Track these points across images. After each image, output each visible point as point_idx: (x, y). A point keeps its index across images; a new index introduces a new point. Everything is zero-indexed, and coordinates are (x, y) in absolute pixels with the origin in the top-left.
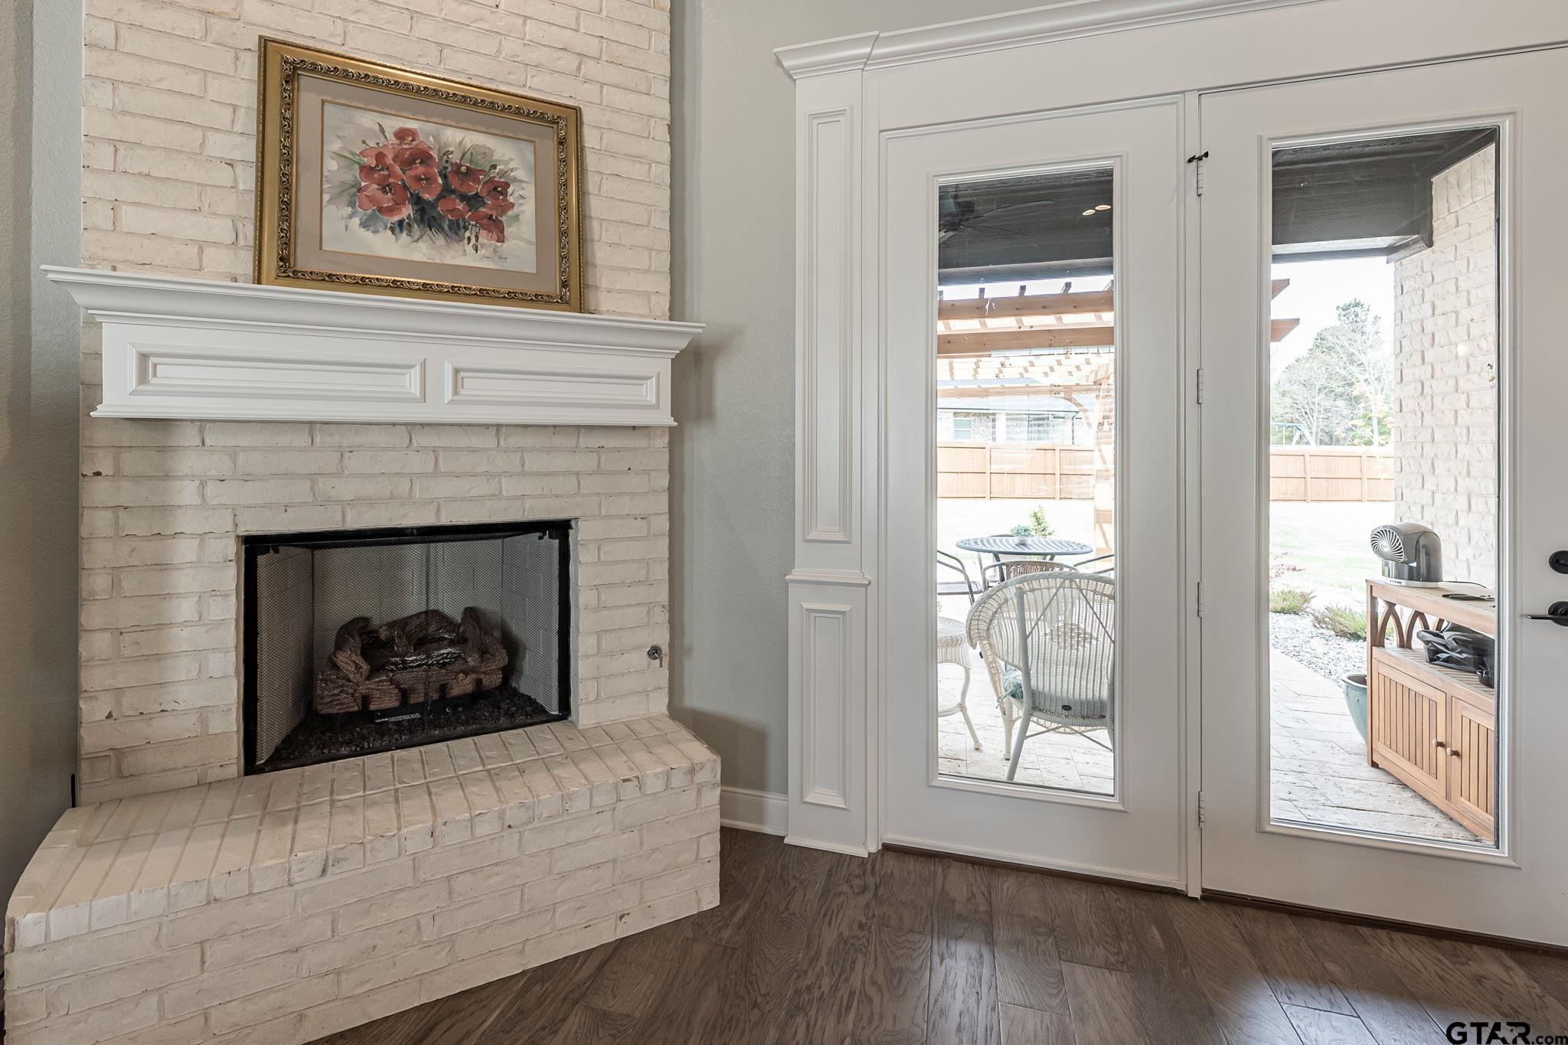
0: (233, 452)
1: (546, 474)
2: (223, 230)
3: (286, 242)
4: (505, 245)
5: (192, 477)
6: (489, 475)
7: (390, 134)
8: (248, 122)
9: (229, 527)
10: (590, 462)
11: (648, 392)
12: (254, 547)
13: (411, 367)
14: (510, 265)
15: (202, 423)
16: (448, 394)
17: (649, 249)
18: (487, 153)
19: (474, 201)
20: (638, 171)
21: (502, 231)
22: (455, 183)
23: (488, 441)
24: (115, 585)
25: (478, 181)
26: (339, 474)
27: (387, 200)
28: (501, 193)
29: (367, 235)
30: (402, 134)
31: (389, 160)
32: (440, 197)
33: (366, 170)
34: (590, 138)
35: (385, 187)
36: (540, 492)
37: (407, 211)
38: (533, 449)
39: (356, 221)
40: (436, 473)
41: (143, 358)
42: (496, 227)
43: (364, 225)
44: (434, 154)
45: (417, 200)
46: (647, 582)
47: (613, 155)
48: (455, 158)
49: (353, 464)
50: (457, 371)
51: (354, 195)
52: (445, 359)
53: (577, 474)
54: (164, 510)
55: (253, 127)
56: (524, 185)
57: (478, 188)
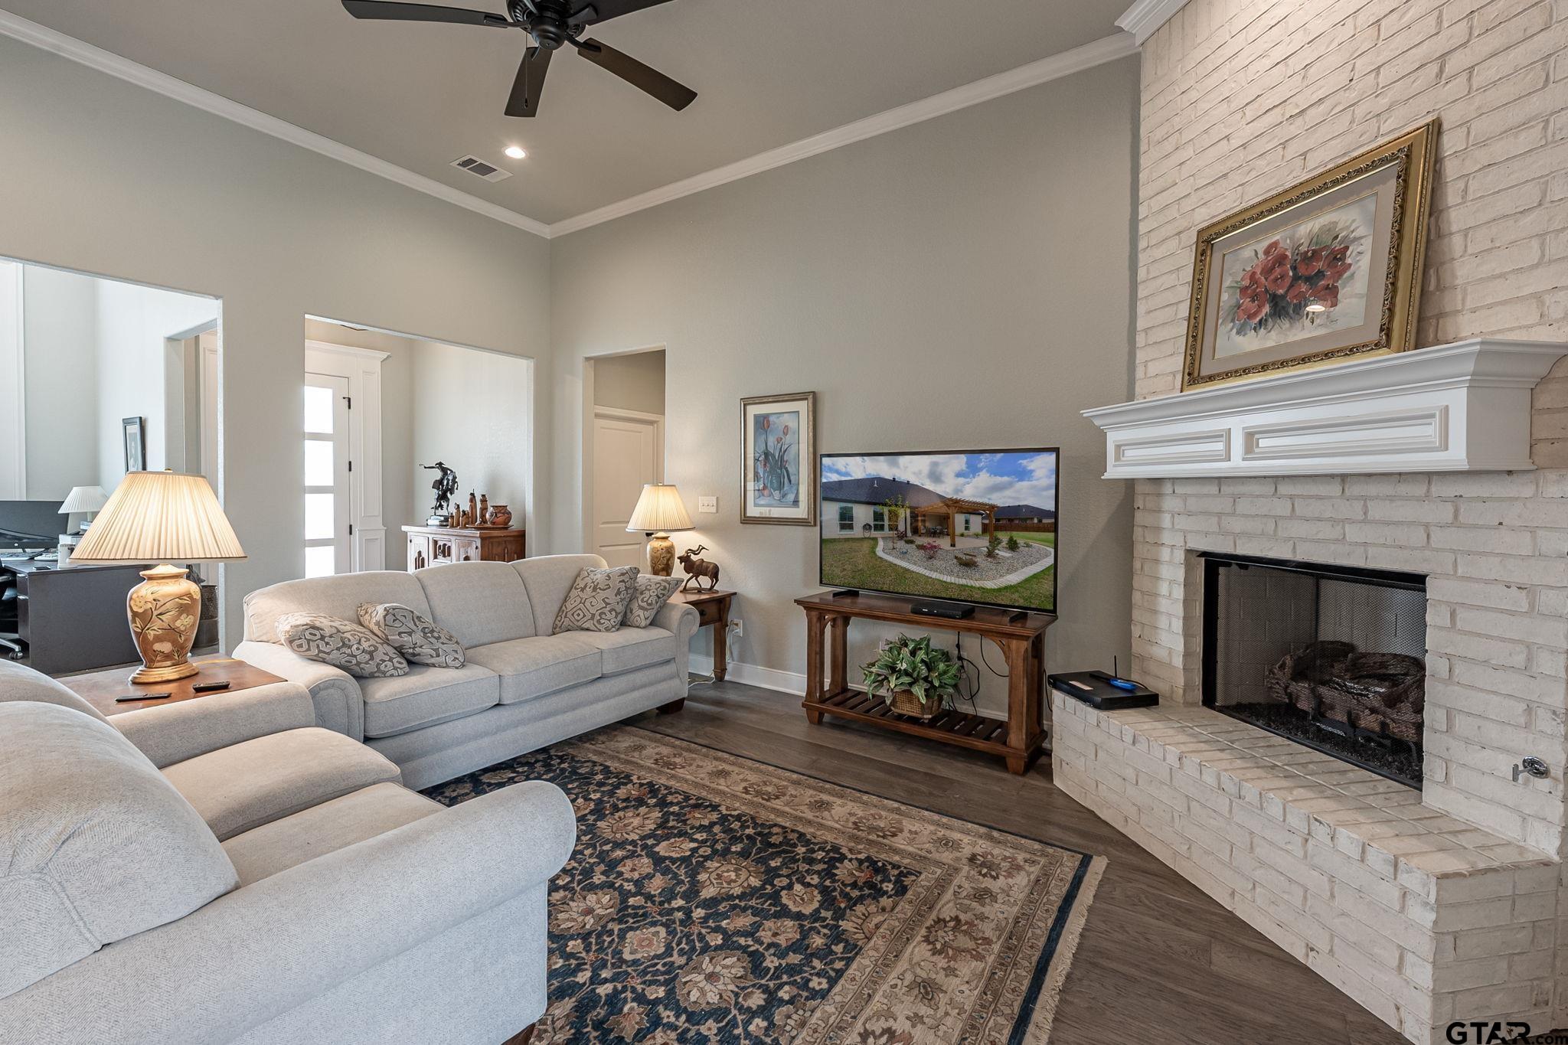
0: (1185, 497)
1: (1388, 523)
3: (1192, 362)
4: (1337, 308)
5: (1169, 512)
6: (1334, 521)
7: (1260, 255)
9: (1182, 544)
10: (1446, 513)
14: (1340, 325)
15: (1173, 480)
17: (1541, 236)
18: (1331, 228)
19: (1315, 278)
20: (1526, 140)
21: (1336, 297)
22: (1302, 270)
23: (1335, 489)
25: (1318, 260)
26: (1233, 514)
27: (1254, 307)
28: (1340, 259)
29: (1240, 339)
30: (1268, 249)
31: (1259, 276)
32: (1291, 286)
33: (1244, 290)
35: (1253, 297)
36: (1382, 541)
37: (1266, 310)
38: (1377, 497)
39: (1235, 331)
40: (1293, 516)
42: (1331, 294)
43: (1238, 333)
44: (1289, 254)
45: (1274, 298)
48: (1303, 249)
49: (1243, 506)
51: (1234, 312)
53: (1427, 526)
54: (1159, 529)
56: (1362, 241)
57: (1320, 265)
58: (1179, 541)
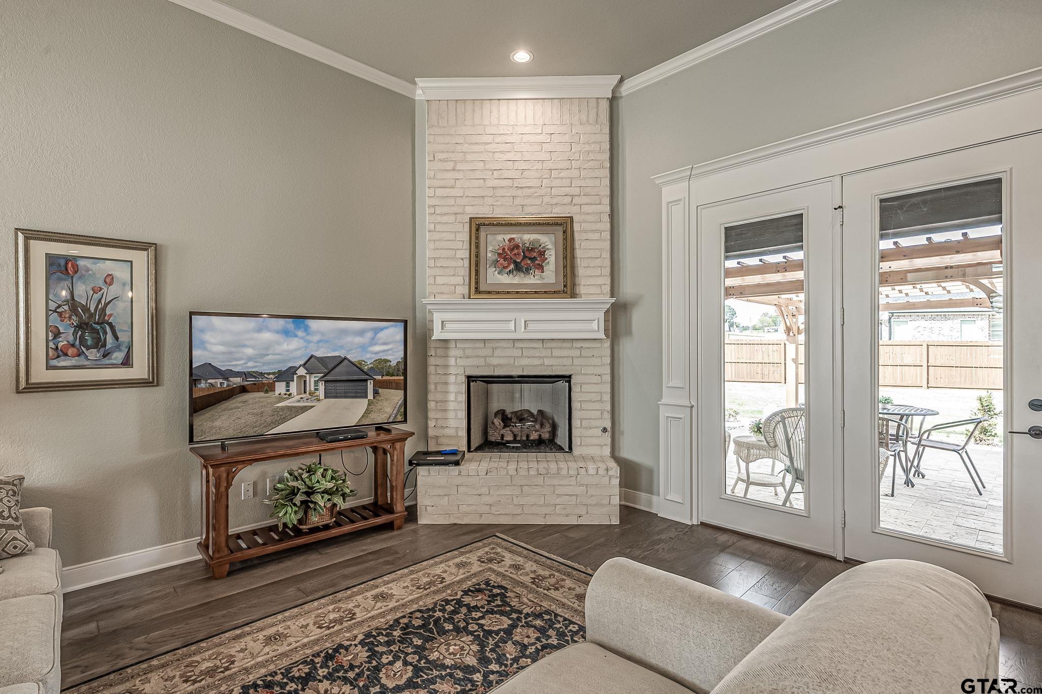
0: (464, 349)
1: (560, 357)
2: (459, 280)
3: (477, 283)
4: (544, 274)
5: (454, 357)
6: (540, 357)
7: (507, 241)
8: (467, 245)
9: (463, 372)
10: (577, 353)
11: (595, 325)
12: (470, 379)
13: (511, 321)
14: (546, 281)
15: (456, 340)
16: (523, 329)
17: (601, 267)
18: (538, 241)
19: (533, 259)
20: (596, 236)
21: (543, 269)
22: (527, 254)
23: (539, 345)
24: (436, 388)
25: (535, 252)
26: (493, 356)
27: (506, 264)
28: (543, 255)
29: (500, 276)
30: (510, 240)
31: (506, 250)
32: (523, 259)
33: (499, 254)
34: (576, 227)
35: (505, 259)
36: (558, 364)
37: (512, 266)
38: (556, 348)
39: (497, 272)
40: (522, 356)
41: (443, 322)
42: (541, 268)
43: (499, 273)
44: (520, 245)
45: (515, 262)
46: (601, 401)
47: (586, 232)
48: (527, 245)
49: (497, 353)
50: (525, 321)
51: (495, 263)
52: (522, 318)
53: (572, 357)
54: (446, 366)
55: (468, 247)
56: (551, 250)
57: (535, 254)
58: (461, 371)
